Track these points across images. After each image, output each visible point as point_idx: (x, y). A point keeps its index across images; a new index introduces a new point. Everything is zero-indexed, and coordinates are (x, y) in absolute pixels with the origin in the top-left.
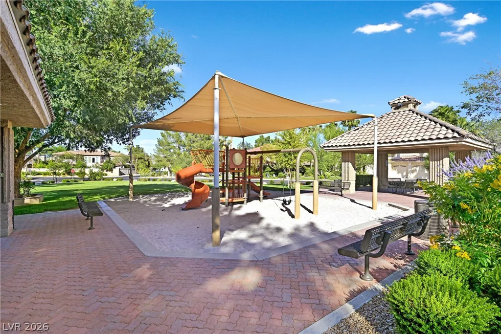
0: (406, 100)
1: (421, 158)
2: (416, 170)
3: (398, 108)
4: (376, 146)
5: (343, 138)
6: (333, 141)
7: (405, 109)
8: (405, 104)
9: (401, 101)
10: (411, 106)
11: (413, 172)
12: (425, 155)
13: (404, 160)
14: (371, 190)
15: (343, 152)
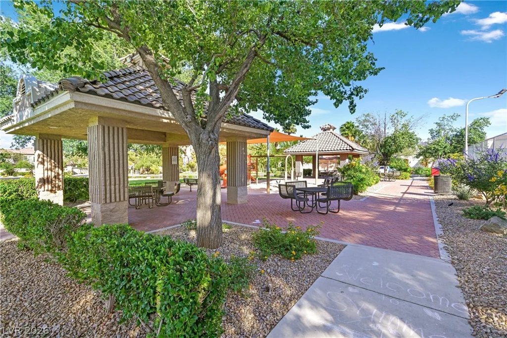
0: (329, 127)
1: (336, 158)
2: (333, 166)
3: (325, 130)
4: (317, 152)
5: (297, 147)
6: (291, 149)
7: (329, 131)
8: (329, 129)
9: (327, 127)
10: (331, 130)
11: (331, 167)
12: (339, 156)
13: (325, 159)
14: (315, 178)
15: (296, 155)
